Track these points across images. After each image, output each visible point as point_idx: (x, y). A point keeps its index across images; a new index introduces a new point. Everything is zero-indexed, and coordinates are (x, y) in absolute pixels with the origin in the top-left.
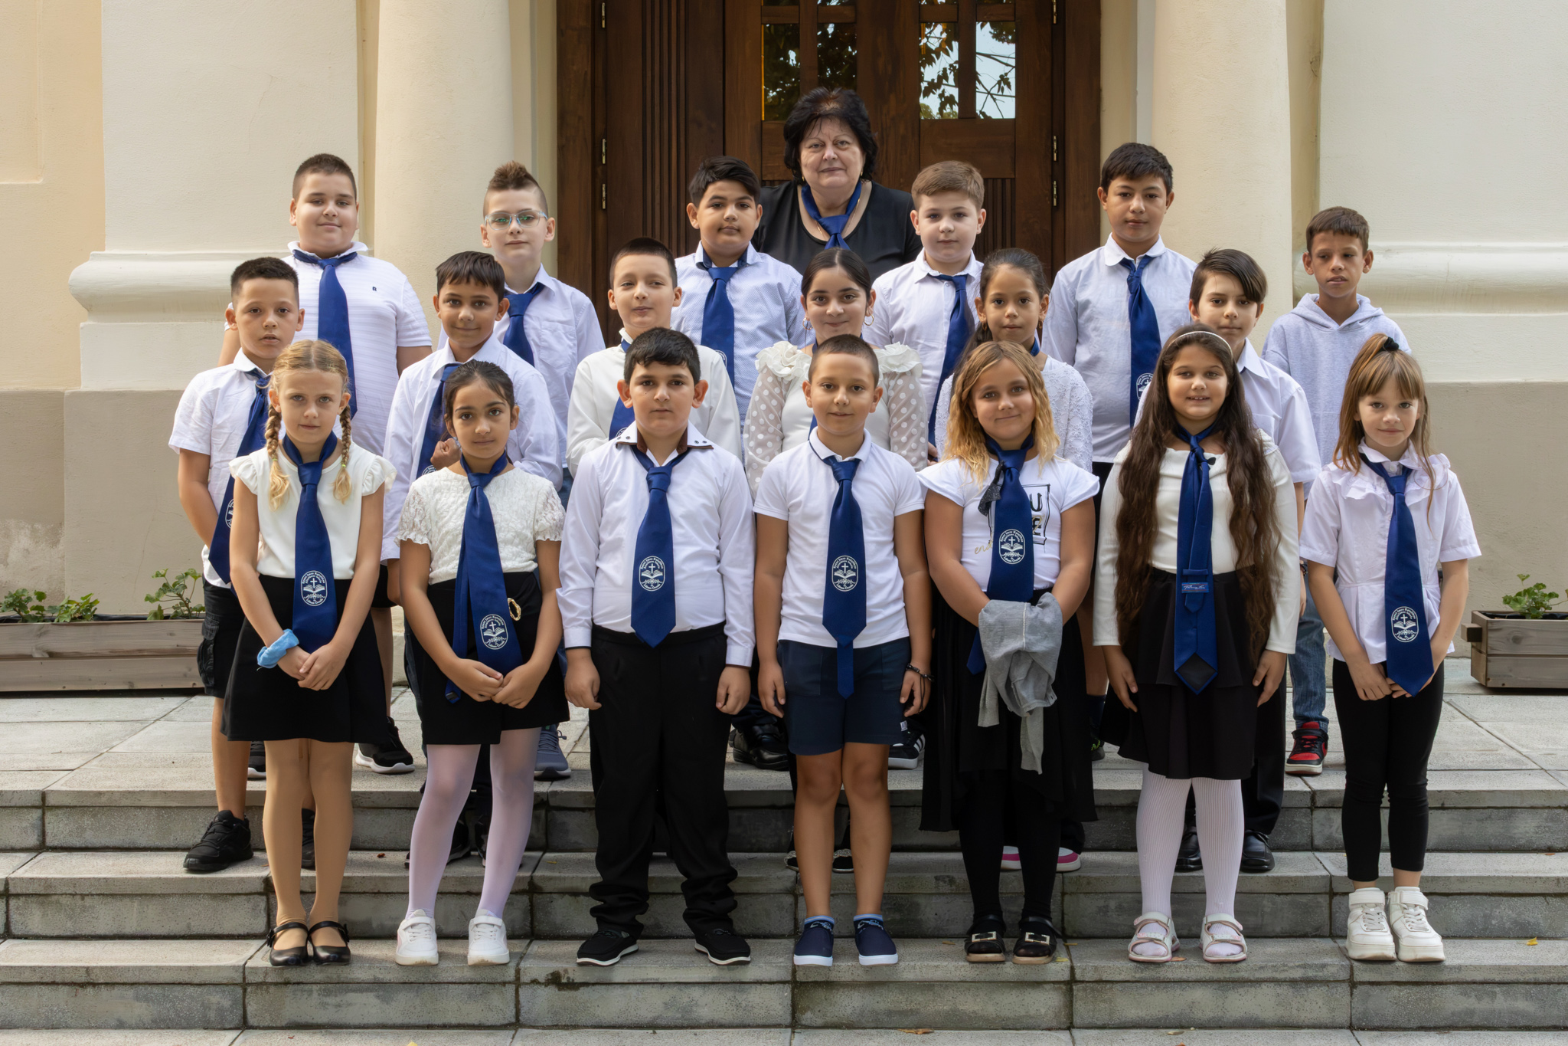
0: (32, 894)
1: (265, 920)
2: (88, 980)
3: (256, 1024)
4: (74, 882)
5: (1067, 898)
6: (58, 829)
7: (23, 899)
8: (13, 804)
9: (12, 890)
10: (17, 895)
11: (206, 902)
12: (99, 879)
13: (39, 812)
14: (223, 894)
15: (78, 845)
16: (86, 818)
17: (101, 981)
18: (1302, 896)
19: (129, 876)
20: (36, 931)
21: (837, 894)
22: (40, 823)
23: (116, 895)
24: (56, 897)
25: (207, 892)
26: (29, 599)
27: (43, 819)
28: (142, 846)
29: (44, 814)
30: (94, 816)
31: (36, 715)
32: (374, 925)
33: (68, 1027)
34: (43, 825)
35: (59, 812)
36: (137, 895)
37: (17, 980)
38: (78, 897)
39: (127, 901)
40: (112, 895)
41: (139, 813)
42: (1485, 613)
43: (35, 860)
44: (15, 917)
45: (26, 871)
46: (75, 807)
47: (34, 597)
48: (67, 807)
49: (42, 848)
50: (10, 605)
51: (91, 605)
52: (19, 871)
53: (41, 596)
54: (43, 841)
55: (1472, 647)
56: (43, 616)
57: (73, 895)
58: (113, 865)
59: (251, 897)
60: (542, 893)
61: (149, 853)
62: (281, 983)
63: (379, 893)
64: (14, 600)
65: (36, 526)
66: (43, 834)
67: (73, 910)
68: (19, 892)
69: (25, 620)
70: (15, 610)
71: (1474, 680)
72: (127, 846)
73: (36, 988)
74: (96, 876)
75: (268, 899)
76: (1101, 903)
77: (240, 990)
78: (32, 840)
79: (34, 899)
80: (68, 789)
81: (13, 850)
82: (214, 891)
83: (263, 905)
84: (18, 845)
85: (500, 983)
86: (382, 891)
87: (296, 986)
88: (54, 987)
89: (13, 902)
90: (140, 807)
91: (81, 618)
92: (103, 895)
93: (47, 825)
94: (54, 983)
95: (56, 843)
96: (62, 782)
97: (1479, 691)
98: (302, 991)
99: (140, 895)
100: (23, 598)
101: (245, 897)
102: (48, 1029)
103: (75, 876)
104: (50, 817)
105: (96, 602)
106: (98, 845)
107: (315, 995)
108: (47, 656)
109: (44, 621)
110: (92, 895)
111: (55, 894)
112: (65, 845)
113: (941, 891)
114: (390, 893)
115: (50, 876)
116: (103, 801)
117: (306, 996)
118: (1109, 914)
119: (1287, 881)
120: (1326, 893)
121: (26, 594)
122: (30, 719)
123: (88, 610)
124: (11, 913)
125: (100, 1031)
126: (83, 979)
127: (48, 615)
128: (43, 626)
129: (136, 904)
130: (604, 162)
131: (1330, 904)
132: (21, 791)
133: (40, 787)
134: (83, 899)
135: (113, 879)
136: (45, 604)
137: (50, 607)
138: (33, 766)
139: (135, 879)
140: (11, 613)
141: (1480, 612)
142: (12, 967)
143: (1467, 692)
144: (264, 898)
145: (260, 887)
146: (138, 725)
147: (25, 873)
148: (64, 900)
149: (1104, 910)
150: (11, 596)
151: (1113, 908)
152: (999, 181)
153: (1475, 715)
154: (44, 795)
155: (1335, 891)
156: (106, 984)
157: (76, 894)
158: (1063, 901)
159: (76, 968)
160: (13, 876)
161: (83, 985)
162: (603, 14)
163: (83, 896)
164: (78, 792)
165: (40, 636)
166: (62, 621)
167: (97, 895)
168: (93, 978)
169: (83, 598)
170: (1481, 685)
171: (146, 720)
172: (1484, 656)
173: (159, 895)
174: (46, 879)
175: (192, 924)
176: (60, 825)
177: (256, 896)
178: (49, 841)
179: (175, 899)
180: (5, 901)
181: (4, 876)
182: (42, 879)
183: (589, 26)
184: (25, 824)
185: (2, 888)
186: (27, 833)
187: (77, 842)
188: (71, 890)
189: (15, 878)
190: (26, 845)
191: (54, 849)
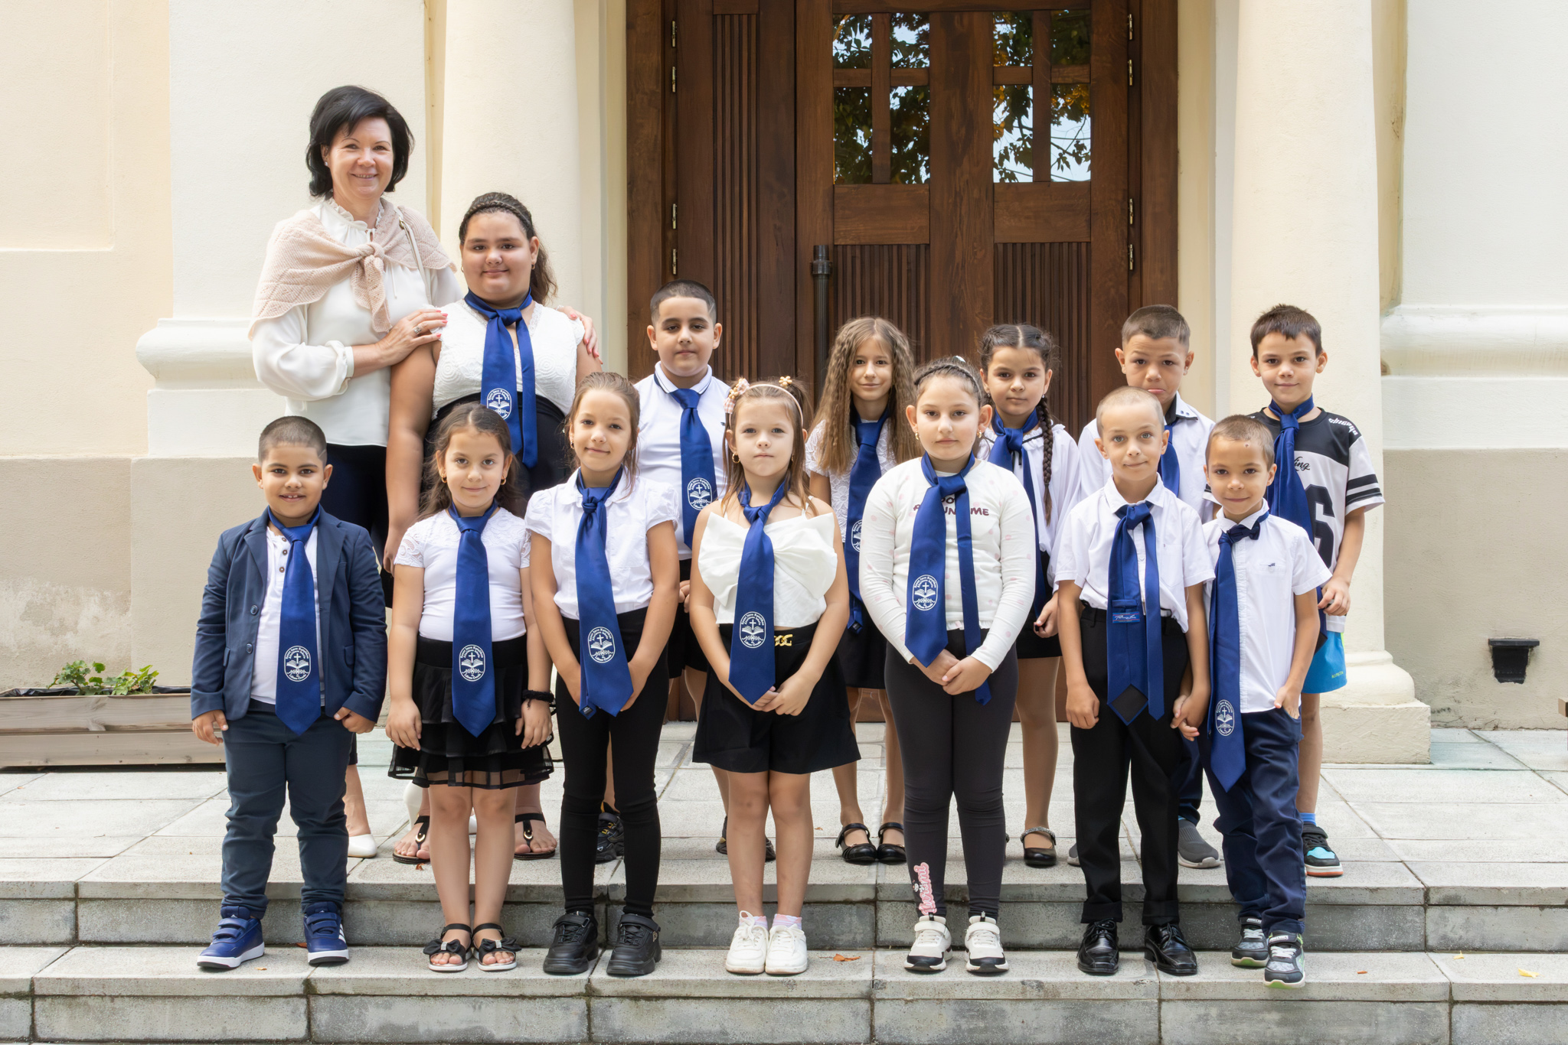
0: (59, 996)
1: (305, 1024)
4: (103, 983)
5: (1164, 1005)
6: (92, 923)
7: (49, 1000)
8: (43, 896)
9: (39, 991)
10: (44, 997)
11: (242, 1004)
12: (130, 980)
13: (72, 904)
14: (261, 997)
15: (113, 939)
16: (121, 910)
18: (1421, 1005)
19: (162, 976)
20: (61, 1034)
21: (916, 1000)
22: (73, 915)
23: (148, 996)
24: (84, 999)
25: (244, 994)
26: (87, 671)
27: (76, 913)
28: (179, 941)
29: (77, 907)
30: (129, 909)
32: (421, 1030)
34: (76, 918)
35: (93, 904)
36: (169, 997)
38: (107, 999)
39: (159, 1003)
40: (144, 997)
41: (176, 905)
43: (65, 956)
44: (40, 1019)
45: (54, 970)
46: (110, 899)
47: (93, 669)
48: (101, 899)
49: (75, 942)
50: (68, 677)
51: (150, 677)
52: (45, 970)
53: (100, 668)
54: (76, 936)
56: (102, 688)
57: (102, 996)
58: (147, 963)
59: (290, 999)
60: (600, 997)
61: (186, 948)
63: (426, 996)
64: (72, 672)
65: (107, 593)
66: (76, 927)
67: (102, 1012)
68: (45, 993)
69: (80, 693)
70: (73, 682)
72: (164, 940)
74: (127, 976)
75: (308, 1002)
76: (1202, 1011)
78: (65, 934)
79: (61, 1001)
81: (45, 944)
82: (252, 993)
83: (303, 1009)
84: (50, 940)
86: (429, 994)
89: (38, 1004)
90: (177, 900)
91: (139, 690)
92: (134, 996)
93: (80, 918)
95: (89, 937)
96: (99, 871)
99: (174, 997)
100: (81, 670)
101: (286, 1000)
103: (105, 977)
104: (83, 910)
105: (155, 674)
106: (133, 939)
108: (103, 729)
109: (100, 693)
110: (122, 996)
111: (82, 995)
112: (99, 940)
113: (1028, 997)
114: (438, 996)
115: (78, 976)
116: (139, 893)
118: (1210, 1023)
119: (1403, 989)
120: (1446, 1001)
121: (85, 666)
122: (81, 797)
123: (147, 682)
124: (37, 1017)
127: (104, 687)
128: (100, 699)
129: (168, 1007)
130: (674, 227)
131: (1450, 1013)
132: (53, 883)
133: (76, 876)
134: (112, 1001)
135: (145, 981)
136: (103, 675)
137: (109, 679)
138: (72, 852)
139: (167, 980)
140: (69, 686)
144: (304, 1001)
145: (300, 989)
146: (190, 804)
147: (53, 973)
148: (91, 1002)
149: (1205, 1018)
150: (70, 668)
151: (1214, 1016)
152: (1074, 245)
154: (78, 886)
155: (1455, 999)
157: (106, 996)
158: (1160, 1008)
160: (38, 976)
162: (674, 78)
163: (113, 998)
164: (112, 883)
165: (95, 709)
166: (118, 694)
167: (127, 996)
169: (142, 670)
171: (199, 799)
173: (193, 997)
174: (74, 980)
175: (228, 1028)
176: (95, 918)
177: (296, 999)
178: (83, 935)
179: (210, 1001)
180: (30, 1001)
181: (29, 976)
182: (69, 979)
183: (659, 90)
184: (57, 917)
185: (26, 989)
186: (61, 927)
187: (112, 936)
188: (100, 991)
189: (40, 979)
190: (57, 939)
191: (88, 944)
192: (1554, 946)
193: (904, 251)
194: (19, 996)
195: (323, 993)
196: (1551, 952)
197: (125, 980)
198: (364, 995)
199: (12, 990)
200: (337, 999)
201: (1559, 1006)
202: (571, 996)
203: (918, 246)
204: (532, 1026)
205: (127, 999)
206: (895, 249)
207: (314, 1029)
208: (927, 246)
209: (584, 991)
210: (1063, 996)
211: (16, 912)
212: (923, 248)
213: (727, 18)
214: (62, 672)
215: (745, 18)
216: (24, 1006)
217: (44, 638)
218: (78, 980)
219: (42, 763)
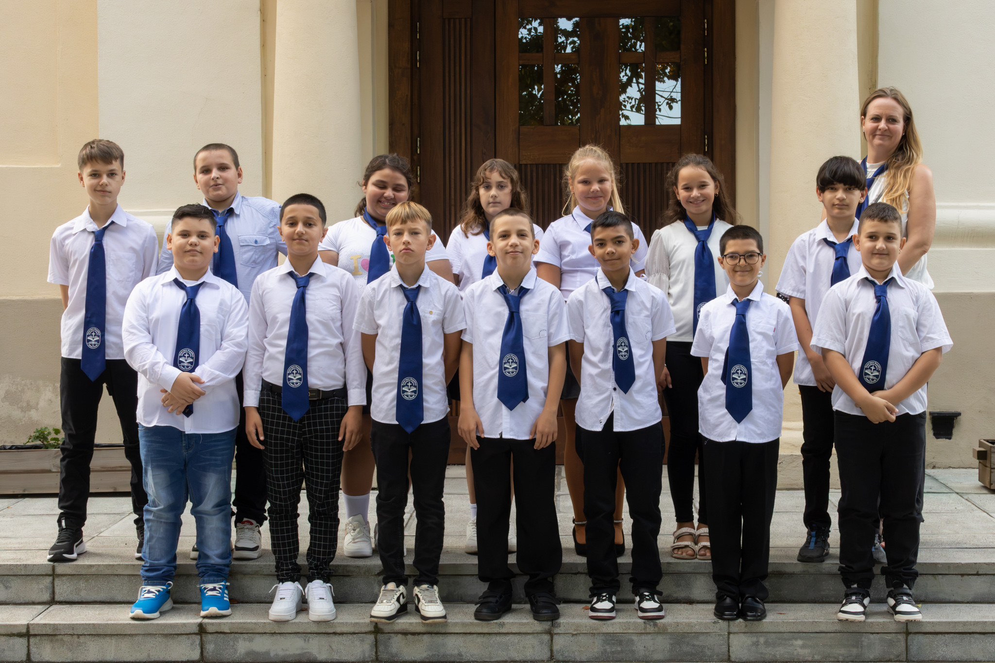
0: (45, 635)
1: (199, 651)
4: (72, 626)
5: (731, 636)
6: (63, 590)
7: (38, 638)
8: (32, 573)
9: (32, 632)
10: (35, 635)
11: (160, 639)
12: (90, 624)
13: (51, 578)
14: (171, 634)
15: (76, 600)
16: (81, 583)
18: (888, 635)
19: (109, 622)
21: (579, 634)
22: (51, 585)
23: (101, 635)
24: (61, 637)
25: (161, 633)
26: (50, 433)
27: (53, 583)
28: (119, 601)
29: (54, 580)
30: (87, 581)
32: (272, 654)
34: (53, 587)
35: (64, 578)
36: (114, 635)
38: (75, 636)
39: (108, 639)
40: (98, 635)
41: (116, 578)
42: (988, 441)
43: (47, 611)
44: (34, 650)
45: (41, 619)
46: (75, 575)
47: (53, 432)
48: (71, 575)
49: (52, 602)
50: (37, 438)
52: (37, 619)
53: (57, 431)
54: (54, 598)
55: (980, 462)
57: (72, 635)
58: (99, 614)
59: (190, 636)
60: (383, 633)
61: (123, 605)
63: (275, 633)
64: (40, 434)
66: (53, 593)
67: (72, 645)
68: (36, 633)
69: (46, 447)
70: (40, 440)
71: (981, 484)
72: (108, 601)
74: (87, 622)
75: (201, 637)
76: (754, 639)
78: (46, 597)
79: (46, 638)
81: (34, 603)
82: (166, 632)
83: (198, 642)
84: (37, 600)
86: (277, 632)
89: (32, 640)
92: (92, 635)
93: (56, 587)
95: (62, 599)
97: (985, 491)
99: (117, 635)
100: (46, 433)
101: (186, 636)
103: (73, 623)
104: (60, 581)
106: (89, 600)
110: (85, 635)
111: (60, 635)
112: (68, 600)
113: (648, 631)
114: (282, 633)
115: (57, 622)
118: (760, 646)
119: (878, 625)
120: (904, 633)
121: (48, 430)
124: (31, 648)
129: (113, 641)
130: (419, 152)
131: (907, 640)
132: (38, 565)
134: (79, 638)
135: (99, 625)
136: (59, 436)
139: (113, 624)
140: (38, 443)
141: (984, 440)
143: (979, 492)
144: (199, 637)
145: (196, 629)
146: (119, 517)
147: (39, 620)
148: (66, 638)
149: (756, 644)
150: (39, 431)
151: (762, 642)
153: (986, 508)
155: (910, 631)
157: (74, 634)
158: (729, 638)
160: (32, 622)
162: (418, 59)
163: (79, 636)
167: (88, 635)
170: (985, 487)
172: (988, 469)
173: (129, 635)
174: (54, 625)
175: (151, 654)
176: (65, 587)
177: (194, 636)
178: (57, 598)
179: (140, 638)
180: (26, 639)
181: (27, 623)
182: (51, 624)
183: (409, 66)
184: (41, 586)
185: (24, 631)
186: (44, 592)
187: (76, 598)
188: (71, 632)
189: (33, 624)
190: (41, 600)
191: (61, 603)
192: (970, 599)
194: (20, 635)
195: (210, 632)
196: (968, 603)
197: (86, 624)
198: (236, 633)
199: (15, 632)
200: (219, 635)
201: (972, 635)
202: (366, 633)
204: (341, 652)
205: (88, 637)
206: (558, 166)
207: (205, 654)
209: (373, 629)
210: (669, 630)
211: (15, 584)
213: (452, 21)
214: (33, 435)
215: (463, 20)
216: (23, 641)
217: (17, 413)
218: (57, 625)
219: (21, 492)
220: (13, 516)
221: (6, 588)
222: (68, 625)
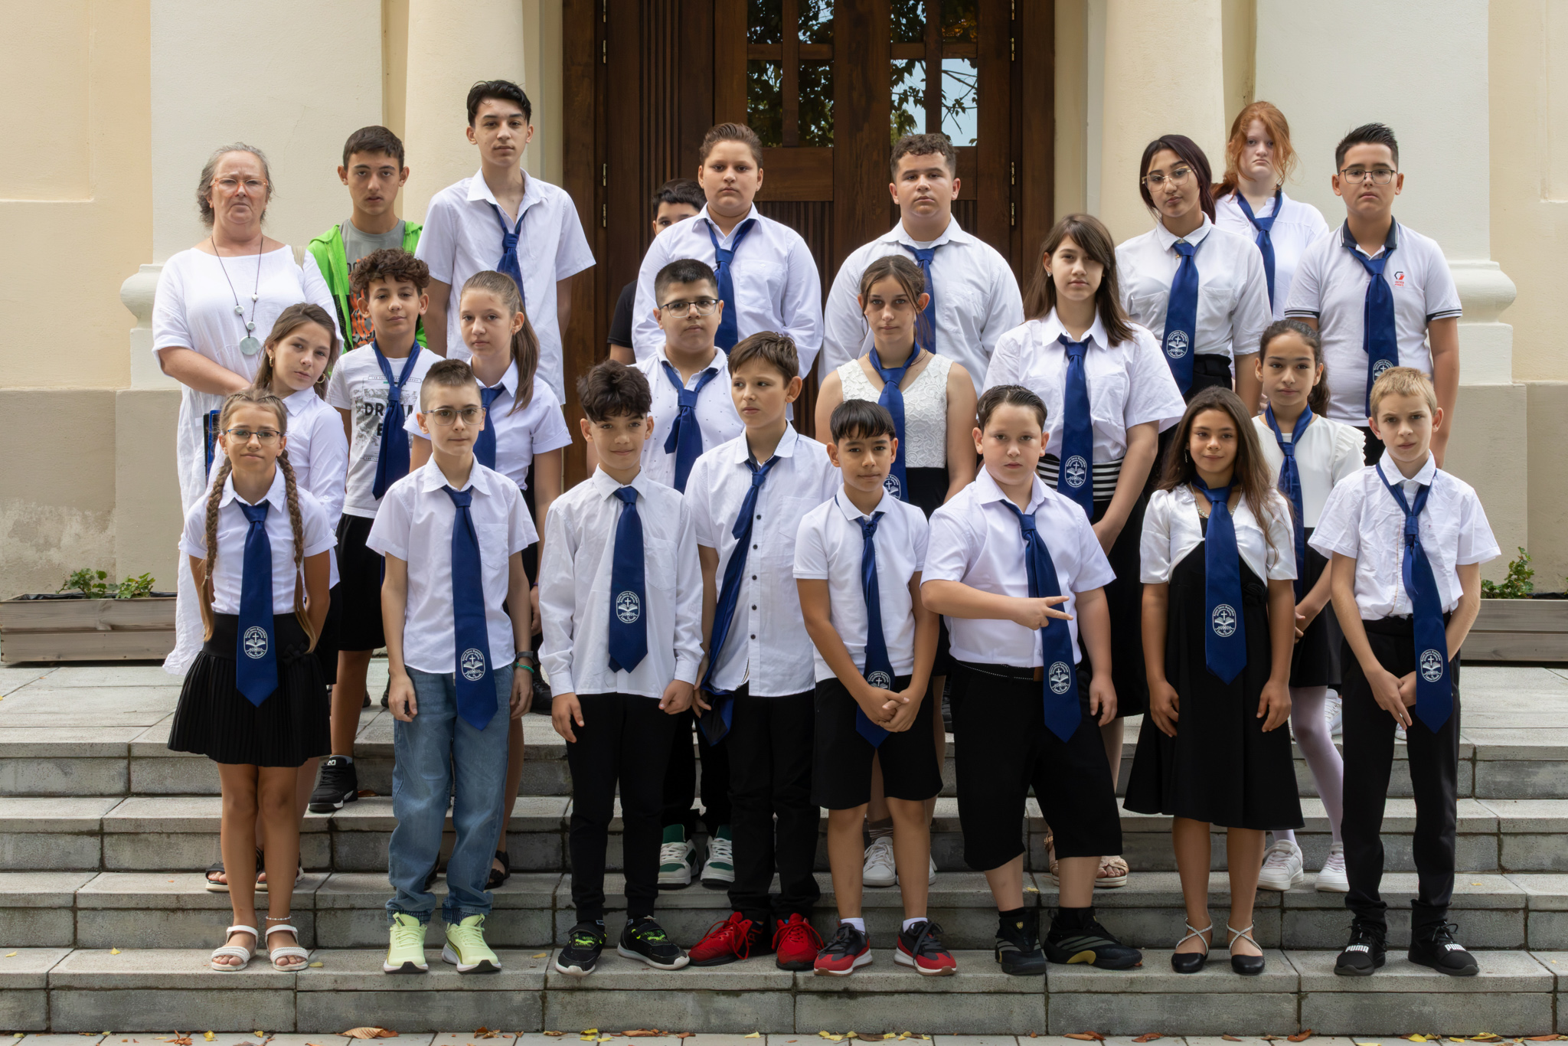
0: (124, 833)
1: (329, 855)
2: (178, 905)
3: (325, 945)
4: (159, 822)
6: (142, 778)
7: (116, 838)
8: (102, 755)
9: (106, 829)
10: (111, 834)
12: (183, 819)
13: (123, 763)
15: (159, 791)
16: (166, 768)
17: (190, 907)
19: (209, 817)
20: (126, 865)
22: (125, 771)
23: (198, 833)
24: (145, 835)
26: (92, 578)
27: (128, 768)
29: (129, 764)
30: (173, 765)
31: (104, 681)
33: (159, 947)
34: (129, 774)
35: (139, 762)
37: (116, 905)
38: (164, 835)
39: (207, 838)
40: (194, 834)
43: (124, 804)
44: (108, 853)
45: (117, 813)
47: (96, 575)
48: (150, 757)
49: (127, 793)
50: (75, 584)
51: (149, 583)
52: (110, 813)
53: (102, 575)
54: (129, 788)
56: (105, 593)
57: (160, 833)
58: (193, 808)
59: (317, 835)
62: (347, 909)
64: (79, 579)
65: (87, 513)
66: (129, 781)
67: (159, 846)
68: (112, 831)
69: (88, 596)
70: (80, 587)
73: (133, 913)
74: (180, 817)
75: (333, 837)
77: (311, 915)
78: (119, 786)
79: (126, 837)
80: (151, 742)
81: (102, 795)
83: (327, 842)
84: (107, 791)
85: (539, 909)
87: (360, 912)
88: (149, 912)
89: (107, 840)
91: (139, 595)
92: (186, 833)
93: (132, 773)
94: (148, 909)
95: (139, 789)
96: (144, 735)
98: (366, 915)
100: (87, 577)
101: (312, 836)
102: (143, 948)
103: (160, 818)
104: (134, 767)
105: (152, 580)
106: (177, 791)
107: (377, 918)
108: (109, 629)
109: (105, 597)
110: (177, 833)
111: (144, 833)
112: (148, 791)
117: (369, 920)
121: (90, 572)
123: (146, 588)
124: (106, 850)
125: (189, 951)
126: (174, 905)
127: (109, 592)
128: (106, 603)
130: (605, 184)
132: (109, 744)
133: (126, 740)
134: (169, 837)
135: (195, 820)
136: (105, 581)
137: (111, 585)
138: (114, 723)
140: (76, 590)
142: (111, 895)
144: (329, 837)
145: (325, 827)
147: (113, 815)
148: (151, 838)
150: (76, 575)
154: (129, 747)
156: (194, 909)
157: (163, 833)
159: (167, 896)
160: (107, 816)
161: (174, 910)
163: (169, 834)
165: (104, 610)
166: (123, 598)
167: (181, 833)
168: (182, 904)
169: (141, 577)
174: (137, 820)
176: (144, 773)
178: (134, 788)
180: (99, 838)
181: (99, 817)
182: (132, 819)
184: (113, 773)
185: (97, 827)
186: (116, 781)
187: (158, 789)
188: (159, 829)
189: (108, 819)
190: (113, 791)
191: (139, 795)
193: (811, 206)
194: (91, 833)
195: (344, 829)
197: (178, 820)
198: (378, 831)
199: (85, 829)
200: (355, 834)
202: (550, 832)
203: (823, 203)
205: (180, 836)
206: (802, 205)
207: (337, 859)
208: (831, 203)
209: (559, 827)
211: (79, 770)
212: (827, 205)
214: (69, 579)
216: (95, 841)
217: (30, 554)
218: (140, 820)
219: (54, 659)
220: (51, 688)
221: (66, 774)
222: (155, 820)
